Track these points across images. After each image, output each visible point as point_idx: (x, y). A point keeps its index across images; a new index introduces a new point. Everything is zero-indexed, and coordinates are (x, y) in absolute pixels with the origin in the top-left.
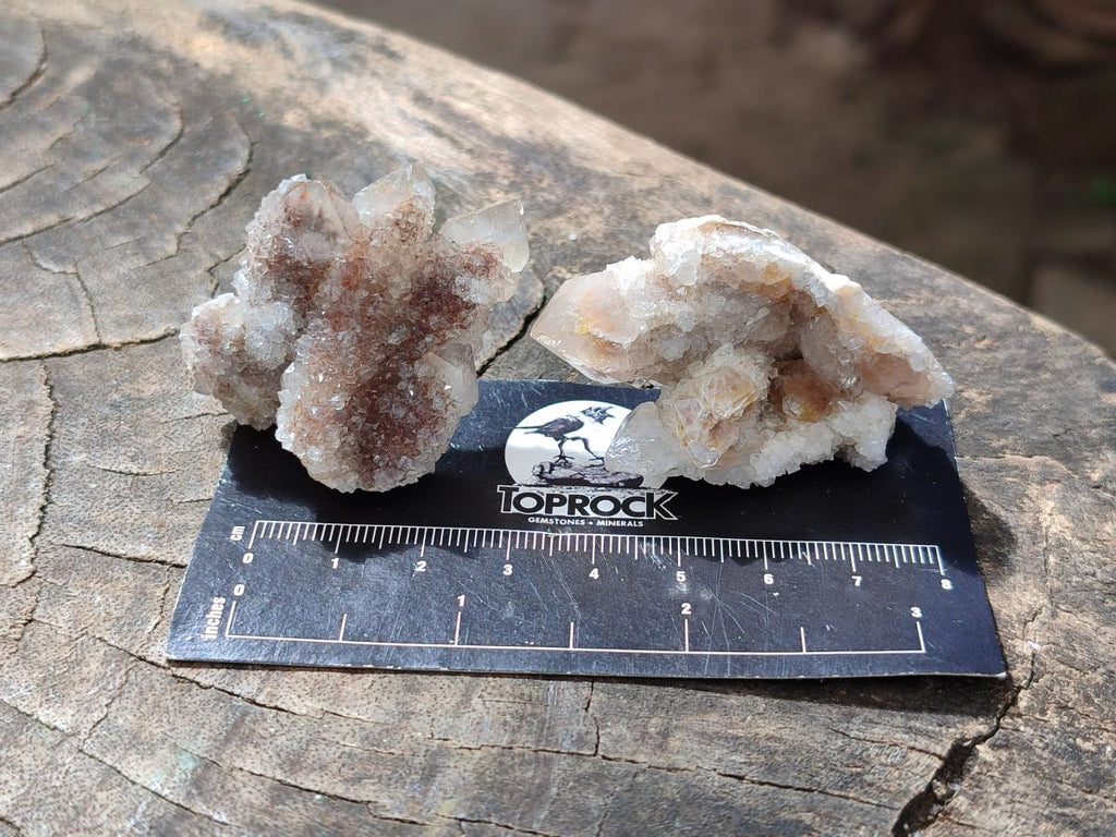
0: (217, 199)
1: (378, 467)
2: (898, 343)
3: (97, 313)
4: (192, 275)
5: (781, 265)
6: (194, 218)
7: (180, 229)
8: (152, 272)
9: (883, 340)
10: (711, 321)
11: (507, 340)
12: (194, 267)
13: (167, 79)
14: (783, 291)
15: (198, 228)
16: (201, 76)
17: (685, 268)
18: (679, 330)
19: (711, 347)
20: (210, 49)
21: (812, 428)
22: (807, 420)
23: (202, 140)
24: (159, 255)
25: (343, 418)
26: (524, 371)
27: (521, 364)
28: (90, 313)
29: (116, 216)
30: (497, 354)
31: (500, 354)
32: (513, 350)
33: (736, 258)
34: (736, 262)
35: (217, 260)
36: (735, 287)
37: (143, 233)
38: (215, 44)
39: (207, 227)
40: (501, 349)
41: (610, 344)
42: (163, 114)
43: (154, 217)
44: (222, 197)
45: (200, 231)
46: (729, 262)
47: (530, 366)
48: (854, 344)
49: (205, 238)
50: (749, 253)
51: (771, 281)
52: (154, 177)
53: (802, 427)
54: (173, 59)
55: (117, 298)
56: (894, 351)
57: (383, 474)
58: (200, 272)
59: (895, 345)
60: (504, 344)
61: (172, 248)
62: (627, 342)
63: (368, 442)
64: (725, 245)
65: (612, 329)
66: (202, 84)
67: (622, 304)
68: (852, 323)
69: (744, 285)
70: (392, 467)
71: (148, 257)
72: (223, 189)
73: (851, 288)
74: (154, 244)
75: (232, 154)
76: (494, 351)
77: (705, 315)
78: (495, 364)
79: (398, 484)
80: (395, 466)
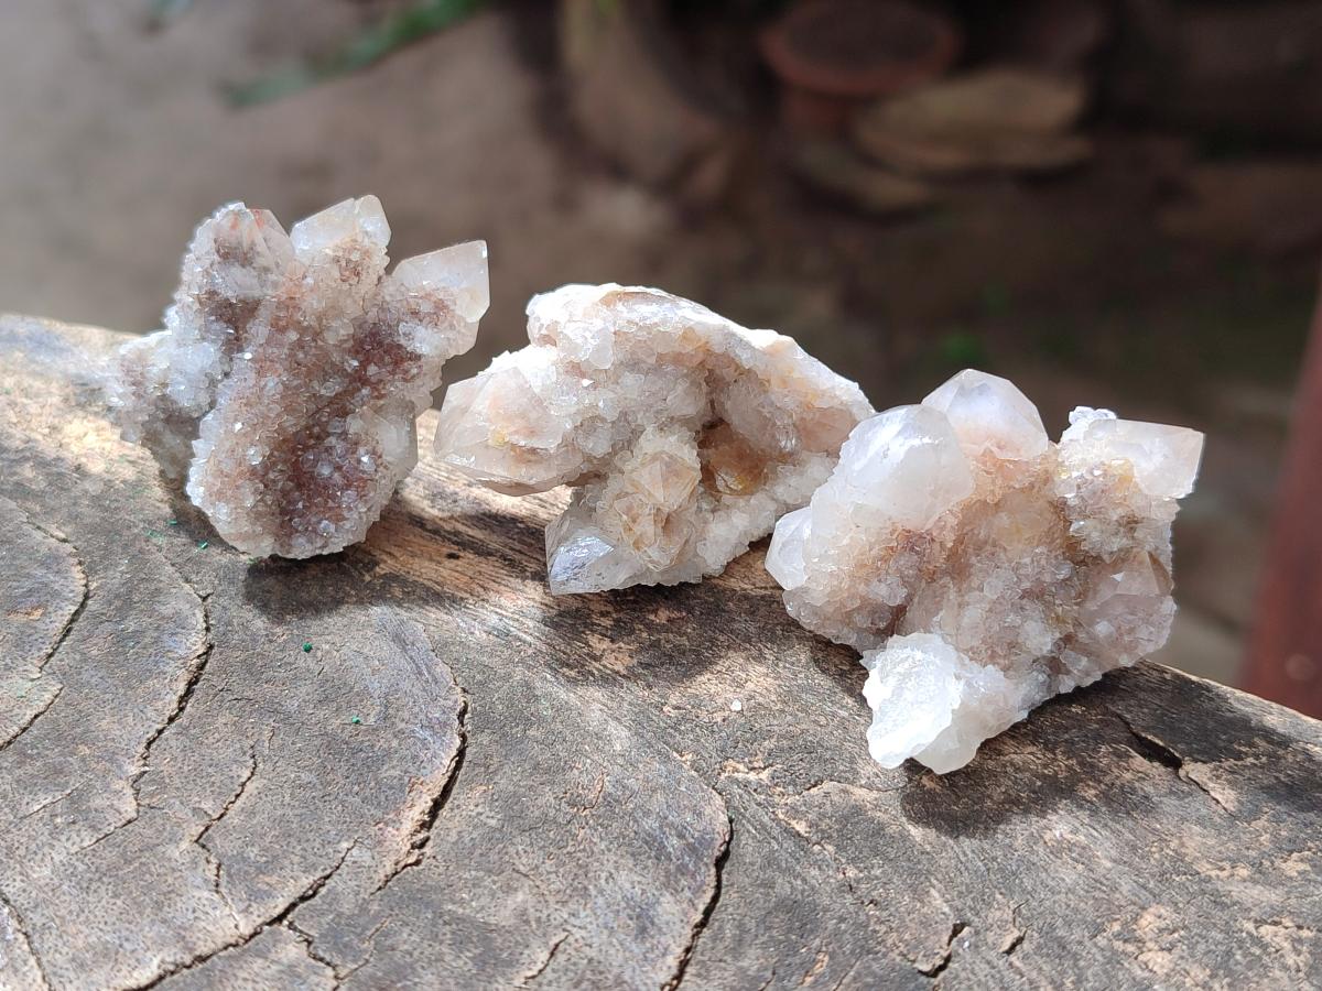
0: (175, 705)
1: (297, 531)
2: (837, 393)
3: (36, 945)
4: (174, 852)
5: (697, 329)
6: (149, 744)
7: (133, 769)
8: (111, 855)
9: (823, 393)
10: (633, 403)
11: (702, 908)
12: (174, 840)
13: (38, 496)
14: (701, 356)
15: (162, 762)
16: (93, 488)
17: (598, 350)
18: (603, 420)
19: (637, 433)
20: (92, 440)
21: (752, 501)
22: (746, 494)
23: (125, 602)
24: (113, 822)
25: (260, 474)
26: (745, 963)
27: (737, 949)
28: (26, 947)
29: (24, 757)
30: (695, 936)
31: (698, 933)
32: (714, 924)
33: (649, 328)
34: (650, 333)
35: (206, 821)
36: (652, 360)
37: (75, 783)
38: (98, 430)
39: (174, 759)
40: (696, 926)
41: (533, 451)
42: (52, 561)
43: (84, 750)
44: (184, 699)
45: (166, 769)
46: (643, 335)
47: (753, 952)
48: (789, 403)
49: (177, 782)
50: (664, 322)
51: (689, 349)
52: (63, 675)
53: (741, 502)
54: (41, 463)
55: (63, 912)
56: (835, 403)
57: (302, 540)
58: (184, 845)
59: (835, 396)
60: (698, 917)
61: (129, 808)
62: (551, 444)
63: (289, 502)
64: (635, 317)
65: (532, 433)
66: (96, 500)
67: (538, 402)
68: (784, 382)
69: (660, 357)
70: (312, 532)
71: (93, 828)
72: (181, 688)
73: (783, 343)
74: (97, 802)
75: (179, 623)
76: (689, 932)
77: (626, 399)
78: (697, 957)
79: (318, 552)
80: (315, 531)
